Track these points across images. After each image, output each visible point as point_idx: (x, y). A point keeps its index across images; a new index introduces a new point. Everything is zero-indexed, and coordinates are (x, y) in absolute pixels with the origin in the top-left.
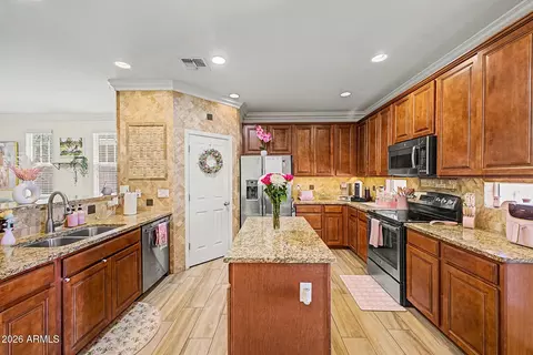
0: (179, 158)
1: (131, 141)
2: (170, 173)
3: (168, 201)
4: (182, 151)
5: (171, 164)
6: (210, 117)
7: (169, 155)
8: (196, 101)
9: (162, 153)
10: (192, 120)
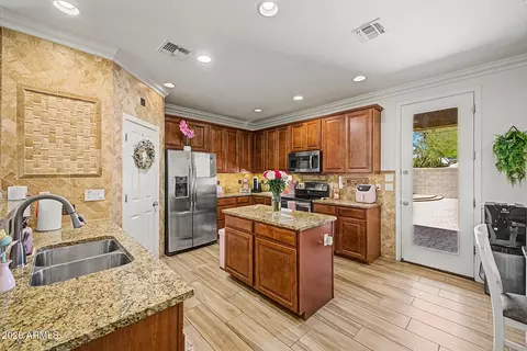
0: (117, 148)
1: (29, 114)
2: (107, 168)
3: (103, 205)
4: (120, 139)
5: (108, 156)
6: (143, 102)
7: (105, 143)
8: (133, 79)
9: (92, 140)
10: (129, 102)
